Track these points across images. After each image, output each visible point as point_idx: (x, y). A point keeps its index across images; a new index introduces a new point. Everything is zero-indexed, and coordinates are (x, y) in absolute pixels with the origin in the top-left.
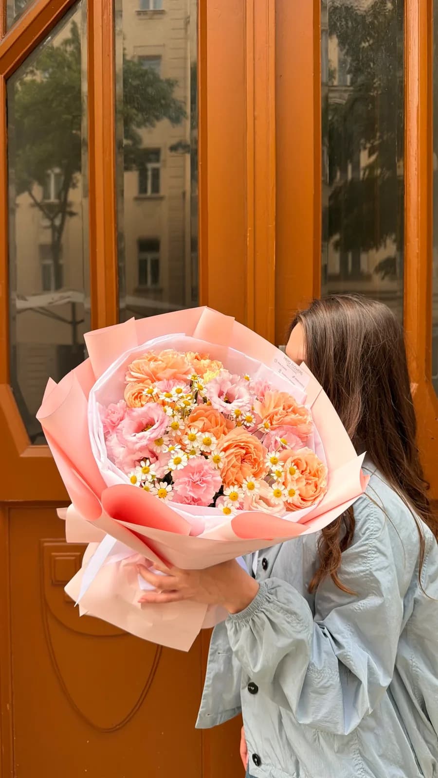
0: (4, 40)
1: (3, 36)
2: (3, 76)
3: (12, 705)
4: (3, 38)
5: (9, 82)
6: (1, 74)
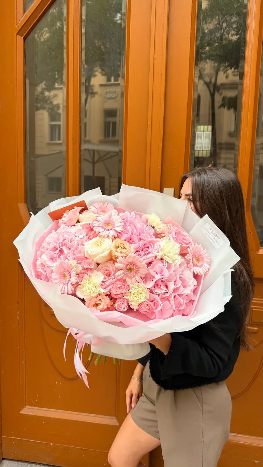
0: (24, 17)
1: (23, 15)
2: (23, 38)
3: (25, 362)
4: (23, 16)
5: (26, 41)
6: (22, 36)
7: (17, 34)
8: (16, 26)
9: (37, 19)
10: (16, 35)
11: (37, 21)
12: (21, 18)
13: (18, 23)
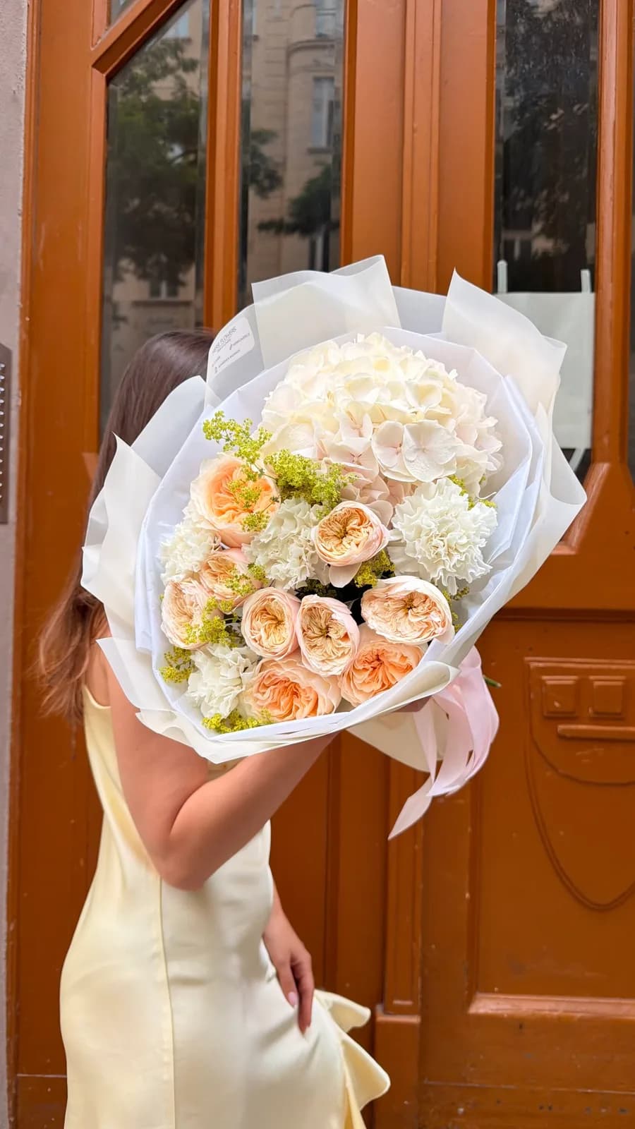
0: (109, 32)
1: (107, 28)
2: (104, 75)
4: (107, 30)
5: (112, 84)
6: (102, 72)
7: (94, 66)
8: (92, 49)
9: (140, 37)
10: (90, 67)
11: (138, 42)
12: (103, 36)
13: (96, 44)
